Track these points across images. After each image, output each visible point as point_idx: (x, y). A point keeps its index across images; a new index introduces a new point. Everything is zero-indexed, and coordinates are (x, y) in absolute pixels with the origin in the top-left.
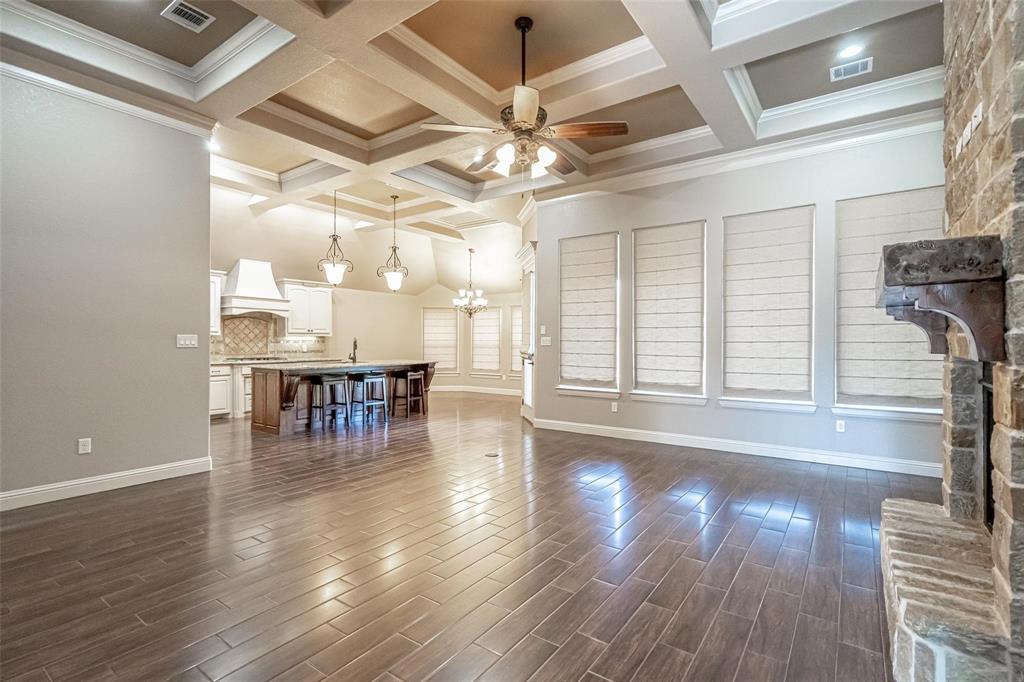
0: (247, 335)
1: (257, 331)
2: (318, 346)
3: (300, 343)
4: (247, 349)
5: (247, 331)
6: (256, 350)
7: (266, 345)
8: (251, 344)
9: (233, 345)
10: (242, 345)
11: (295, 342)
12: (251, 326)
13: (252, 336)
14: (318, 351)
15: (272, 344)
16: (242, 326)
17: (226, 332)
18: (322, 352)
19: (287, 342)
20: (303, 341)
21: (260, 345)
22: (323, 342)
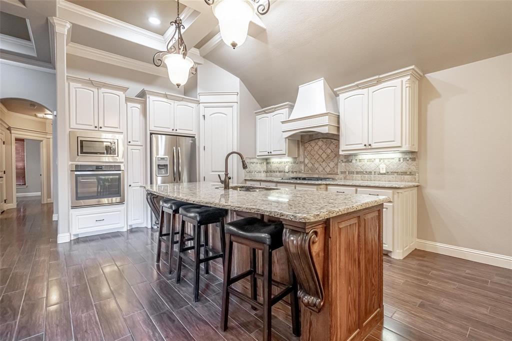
0: (321, 156)
1: (329, 151)
2: (404, 167)
3: (377, 161)
4: (321, 169)
5: (320, 152)
6: (328, 169)
7: (337, 165)
8: (324, 164)
9: (310, 165)
10: (316, 165)
11: (370, 160)
12: (324, 147)
13: (324, 156)
14: (405, 173)
15: (343, 164)
16: (317, 148)
17: (306, 154)
18: (411, 174)
19: (360, 160)
20: (380, 159)
21: (332, 165)
22: (414, 159)
